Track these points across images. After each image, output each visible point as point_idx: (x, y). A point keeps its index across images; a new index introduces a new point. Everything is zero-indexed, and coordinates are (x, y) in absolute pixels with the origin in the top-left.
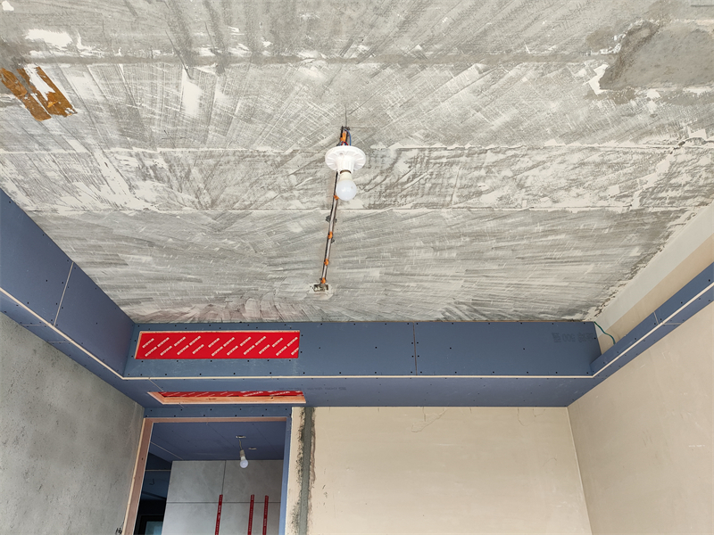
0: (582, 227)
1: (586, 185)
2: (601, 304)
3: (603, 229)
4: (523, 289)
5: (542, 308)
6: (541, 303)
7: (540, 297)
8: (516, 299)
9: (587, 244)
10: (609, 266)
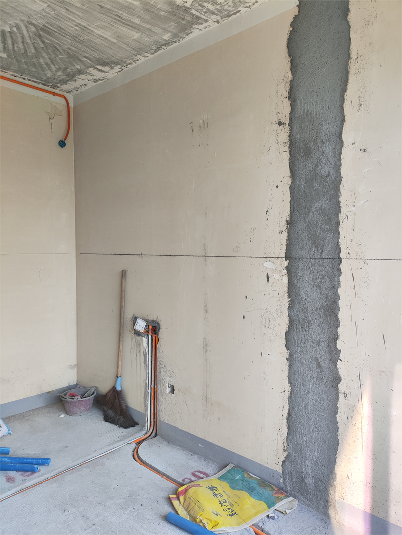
0: (152, 2)
2: (125, 65)
3: (162, 10)
4: (86, 32)
5: (88, 53)
6: (91, 49)
7: (93, 44)
8: (76, 39)
9: (147, 17)
10: (147, 39)
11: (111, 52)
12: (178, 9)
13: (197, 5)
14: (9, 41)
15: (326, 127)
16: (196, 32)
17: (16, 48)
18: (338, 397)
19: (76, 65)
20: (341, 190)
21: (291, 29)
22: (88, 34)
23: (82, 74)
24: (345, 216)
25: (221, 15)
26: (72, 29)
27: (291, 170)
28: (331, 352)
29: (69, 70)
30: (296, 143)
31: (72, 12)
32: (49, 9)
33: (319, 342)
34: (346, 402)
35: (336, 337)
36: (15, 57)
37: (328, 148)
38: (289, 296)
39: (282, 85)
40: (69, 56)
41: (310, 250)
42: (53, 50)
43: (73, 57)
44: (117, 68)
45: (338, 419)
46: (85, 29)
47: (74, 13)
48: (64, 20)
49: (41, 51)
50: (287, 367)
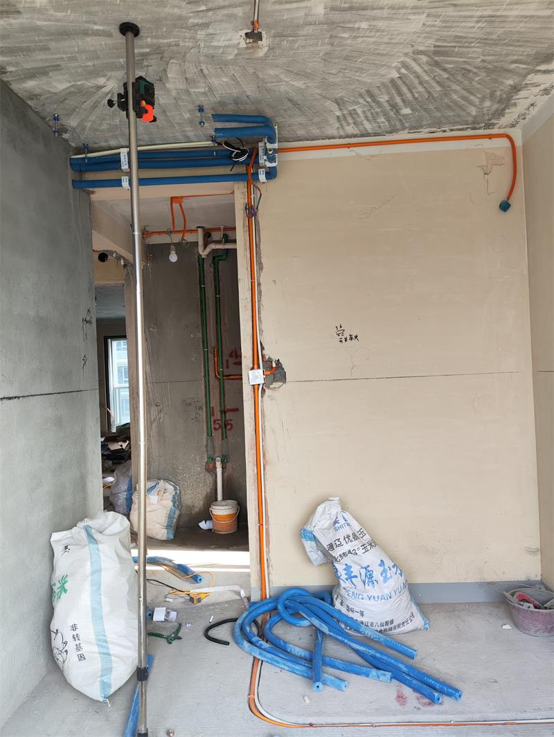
4: (496, 24)
5: (515, 55)
6: (515, 46)
7: (515, 37)
8: (487, 42)
14: (405, 90)
17: (416, 95)
19: (504, 81)
22: (502, 25)
23: (520, 90)
26: (474, 30)
29: (498, 93)
31: (463, 5)
32: (431, 19)
36: (420, 106)
40: (489, 71)
42: (463, 75)
43: (495, 71)
46: (493, 19)
47: (467, 5)
48: (456, 24)
49: (448, 83)
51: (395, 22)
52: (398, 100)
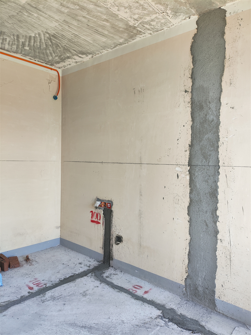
0: (116, 24)
1: (131, 10)
2: (95, 54)
3: (121, 28)
4: (76, 38)
5: (75, 48)
6: (77, 46)
7: (79, 44)
8: (71, 41)
9: (112, 31)
10: (110, 42)
11: (88, 48)
12: (130, 27)
13: (141, 26)
14: (32, 41)
15: (212, 94)
16: (138, 39)
17: (35, 45)
18: (217, 242)
19: (67, 54)
20: (220, 129)
21: (193, 40)
22: (78, 39)
23: (69, 59)
24: (222, 143)
25: (153, 31)
26: (69, 36)
27: (192, 117)
28: (213, 217)
29: (62, 56)
30: (195, 102)
31: (71, 28)
32: (59, 26)
33: (206, 212)
34: (222, 244)
35: (216, 209)
36: (34, 49)
37: (213, 106)
38: (190, 187)
39: (187, 71)
40: (64, 49)
41: (202, 161)
42: (56, 46)
43: (66, 50)
44: (90, 56)
45: (217, 254)
46: (77, 36)
47: (72, 28)
48: (65, 31)
49: (49, 46)
50: (188, 226)
51: (47, 20)
52: (27, 43)
